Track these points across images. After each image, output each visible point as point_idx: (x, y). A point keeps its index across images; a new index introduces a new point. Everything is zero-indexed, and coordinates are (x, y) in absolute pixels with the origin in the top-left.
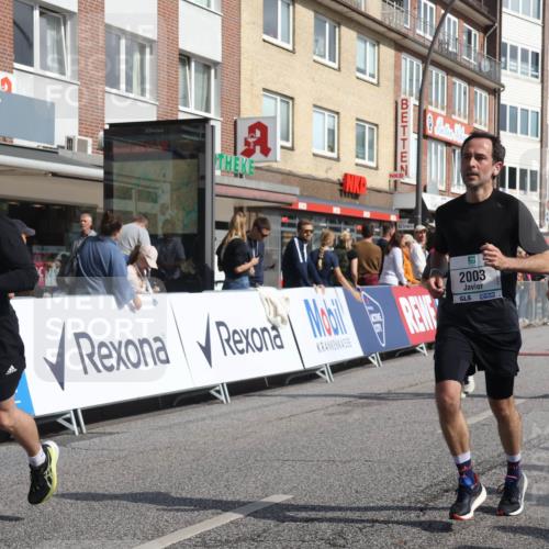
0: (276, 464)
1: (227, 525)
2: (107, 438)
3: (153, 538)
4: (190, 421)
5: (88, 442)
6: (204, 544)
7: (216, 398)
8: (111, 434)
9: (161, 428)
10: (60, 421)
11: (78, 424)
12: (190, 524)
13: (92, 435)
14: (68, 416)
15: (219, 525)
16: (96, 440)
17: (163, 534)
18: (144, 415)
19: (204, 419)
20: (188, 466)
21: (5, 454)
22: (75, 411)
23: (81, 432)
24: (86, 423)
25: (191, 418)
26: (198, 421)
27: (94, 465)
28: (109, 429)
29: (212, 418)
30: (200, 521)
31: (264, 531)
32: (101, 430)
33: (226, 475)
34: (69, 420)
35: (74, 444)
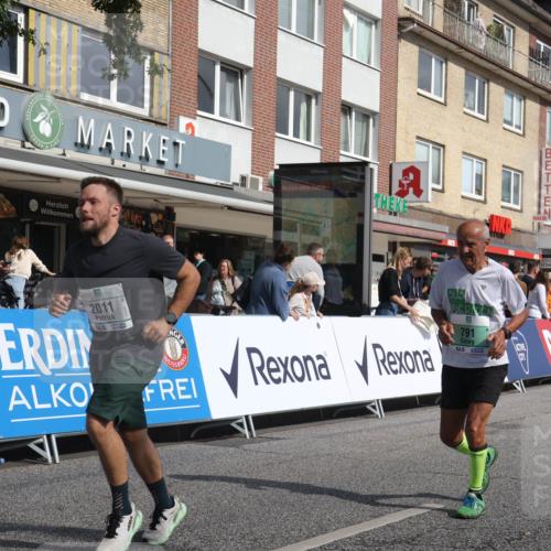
0: (429, 476)
1: (384, 528)
2: (275, 443)
3: (317, 534)
4: (348, 432)
5: (258, 445)
6: (364, 544)
7: (372, 413)
8: (278, 439)
9: (322, 436)
10: (234, 425)
11: (249, 429)
12: (351, 525)
13: (261, 439)
14: (240, 421)
15: (376, 527)
16: (265, 444)
17: (326, 531)
18: (308, 424)
19: (360, 431)
20: (347, 472)
21: (186, 451)
22: (247, 417)
23: (251, 436)
24: (256, 428)
25: (350, 430)
26: (355, 432)
27: (263, 465)
28: (275, 435)
29: (368, 430)
30: (360, 522)
31: (418, 536)
32: (268, 435)
33: (382, 483)
34: (241, 425)
35: (246, 446)
